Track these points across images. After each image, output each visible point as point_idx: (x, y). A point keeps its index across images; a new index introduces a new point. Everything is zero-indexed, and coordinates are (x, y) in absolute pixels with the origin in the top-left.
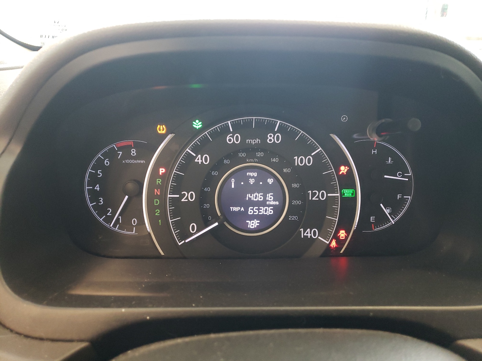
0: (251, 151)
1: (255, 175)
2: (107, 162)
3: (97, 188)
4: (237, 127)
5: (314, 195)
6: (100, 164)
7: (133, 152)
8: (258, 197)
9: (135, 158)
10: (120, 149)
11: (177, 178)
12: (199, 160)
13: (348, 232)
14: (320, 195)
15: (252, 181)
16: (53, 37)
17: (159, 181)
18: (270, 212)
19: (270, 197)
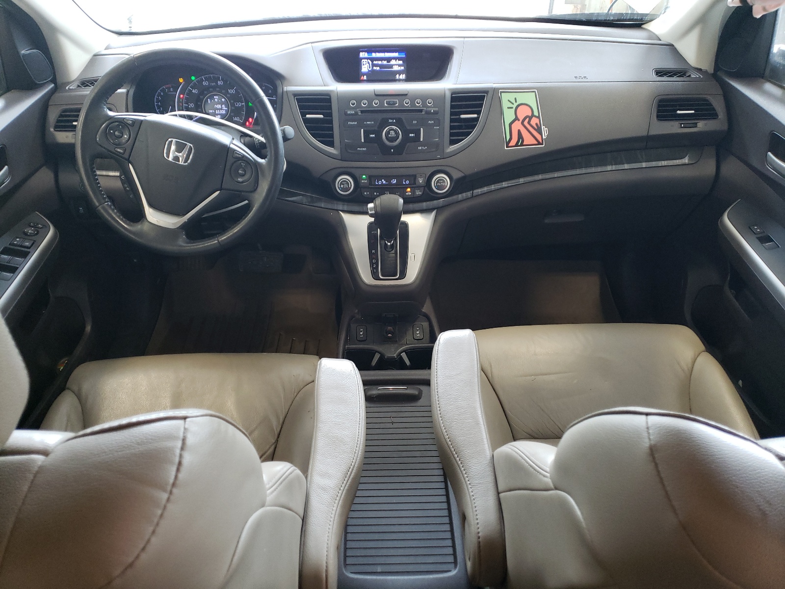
0: (212, 87)
1: (217, 97)
2: (162, 94)
3: (159, 104)
4: (206, 79)
5: (236, 104)
6: (159, 95)
7: (171, 90)
8: (219, 106)
9: (172, 92)
10: (166, 88)
11: (186, 99)
12: (194, 91)
13: (253, 118)
14: (239, 105)
15: (216, 100)
16: (130, 22)
17: (181, 100)
18: (224, 112)
19: (223, 106)
